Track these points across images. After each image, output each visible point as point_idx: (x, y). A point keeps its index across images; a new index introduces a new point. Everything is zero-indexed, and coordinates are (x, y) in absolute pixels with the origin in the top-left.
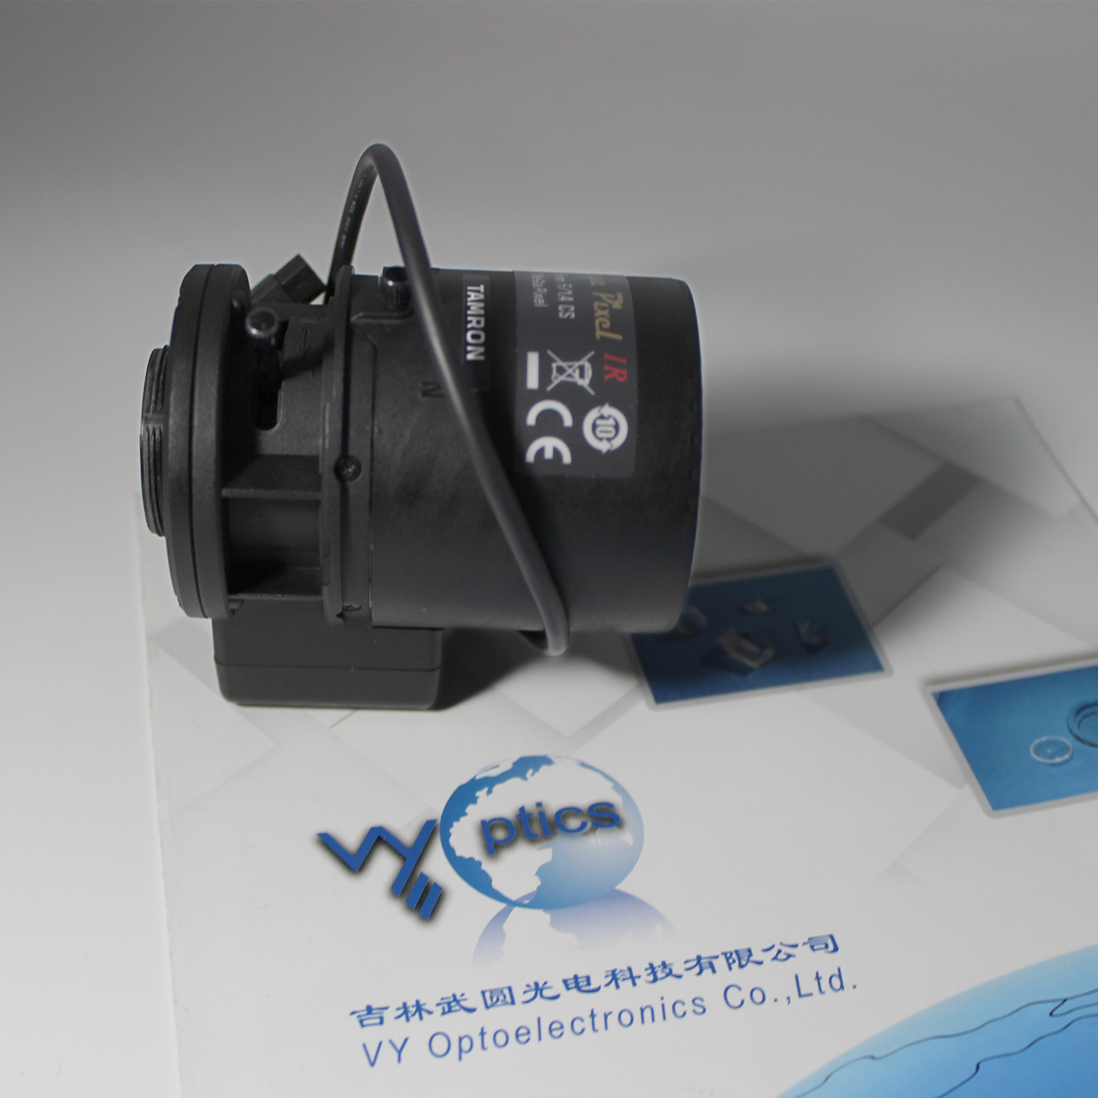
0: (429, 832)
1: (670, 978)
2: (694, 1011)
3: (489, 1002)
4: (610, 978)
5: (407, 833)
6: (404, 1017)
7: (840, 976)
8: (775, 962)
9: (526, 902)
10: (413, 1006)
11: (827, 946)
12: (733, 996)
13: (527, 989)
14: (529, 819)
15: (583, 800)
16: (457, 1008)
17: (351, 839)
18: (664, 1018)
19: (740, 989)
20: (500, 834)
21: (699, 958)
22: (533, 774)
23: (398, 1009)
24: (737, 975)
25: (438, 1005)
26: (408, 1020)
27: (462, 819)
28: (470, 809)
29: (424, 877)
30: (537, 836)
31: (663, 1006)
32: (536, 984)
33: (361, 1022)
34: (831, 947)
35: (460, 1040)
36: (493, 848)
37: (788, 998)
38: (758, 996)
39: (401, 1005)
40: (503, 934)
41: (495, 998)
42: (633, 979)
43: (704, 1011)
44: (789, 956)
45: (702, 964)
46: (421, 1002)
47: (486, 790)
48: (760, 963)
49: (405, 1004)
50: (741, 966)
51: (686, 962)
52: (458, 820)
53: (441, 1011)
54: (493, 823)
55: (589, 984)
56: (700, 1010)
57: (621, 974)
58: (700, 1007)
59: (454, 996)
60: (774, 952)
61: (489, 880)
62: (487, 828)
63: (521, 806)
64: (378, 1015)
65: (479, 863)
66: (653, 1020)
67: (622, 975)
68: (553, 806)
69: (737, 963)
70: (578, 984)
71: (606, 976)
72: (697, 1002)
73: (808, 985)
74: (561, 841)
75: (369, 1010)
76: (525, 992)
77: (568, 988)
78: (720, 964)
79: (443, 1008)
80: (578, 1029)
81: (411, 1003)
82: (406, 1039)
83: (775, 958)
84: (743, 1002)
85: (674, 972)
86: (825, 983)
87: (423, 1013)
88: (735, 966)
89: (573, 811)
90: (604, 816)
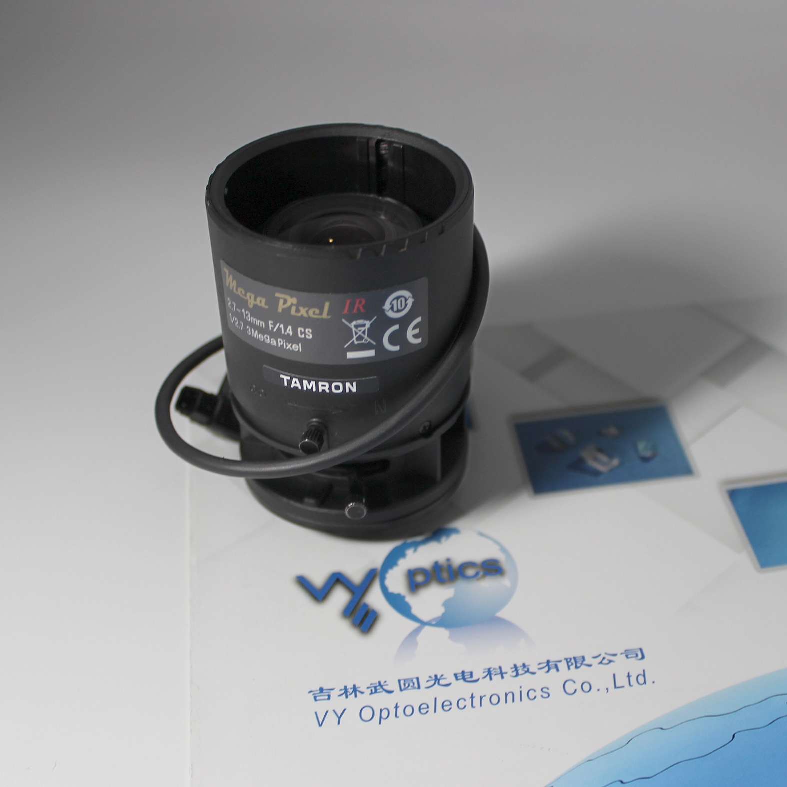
0: (371, 576)
1: (527, 674)
2: (542, 696)
3: (403, 687)
4: (486, 673)
5: (356, 575)
6: (344, 695)
7: (644, 675)
8: (601, 665)
9: (434, 622)
10: (351, 688)
11: (637, 655)
12: (570, 687)
13: (430, 679)
14: (441, 569)
15: (479, 557)
16: (381, 690)
17: (318, 579)
18: (521, 700)
19: (574, 682)
20: (420, 578)
21: (548, 661)
22: (445, 539)
23: (341, 690)
24: (573, 673)
25: (368, 688)
26: (347, 697)
27: (395, 568)
28: (401, 561)
29: (366, 605)
30: (445, 580)
31: (521, 692)
32: (436, 676)
33: (315, 697)
34: (640, 656)
35: (381, 710)
36: (414, 587)
37: (607, 689)
38: (586, 687)
39: (343, 687)
40: (417, 643)
41: (406, 684)
42: (502, 674)
43: (549, 695)
44: (610, 661)
45: (550, 665)
46: (357, 686)
47: (413, 549)
48: (589, 665)
49: (346, 687)
50: (576, 667)
51: (539, 664)
52: (392, 569)
53: (370, 692)
54: (416, 571)
55: (471, 676)
56: (546, 695)
57: (494, 670)
58: (546, 693)
59: (379, 682)
60: (600, 659)
61: (409, 607)
62: (411, 574)
63: (436, 560)
64: (327, 694)
65: (404, 597)
66: (513, 701)
67: (495, 672)
68: (457, 561)
69: (574, 665)
70: (464, 676)
71: (484, 672)
72: (544, 690)
73: (622, 680)
74: (461, 584)
75: (321, 690)
76: (428, 681)
77: (457, 678)
78: (563, 665)
79: (372, 690)
80: (461, 705)
81: (350, 686)
82: (345, 710)
83: (601, 662)
84: (575, 690)
85: (530, 670)
86: (633, 680)
87: (358, 693)
88: (573, 667)
89: (471, 564)
90: (492, 568)
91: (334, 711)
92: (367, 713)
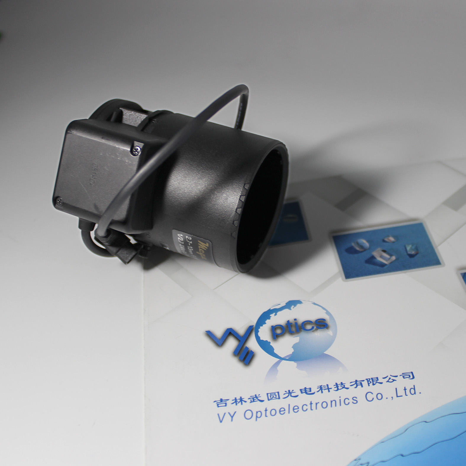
0: (250, 330)
1: (344, 389)
2: (353, 402)
3: (270, 398)
4: (319, 389)
5: (241, 331)
6: (235, 403)
7: (414, 389)
8: (388, 383)
9: (287, 358)
10: (239, 399)
12: (370, 397)
13: (286, 393)
14: (291, 325)
15: (313, 318)
16: (257, 400)
18: (340, 405)
19: (372, 393)
20: (279, 331)
21: (356, 381)
22: (293, 308)
23: (233, 400)
24: (371, 388)
25: (249, 399)
26: (236, 404)
27: (264, 325)
28: (267, 321)
29: (247, 348)
30: (294, 332)
31: (340, 400)
32: (289, 391)
33: (218, 405)
34: (411, 377)
35: (257, 412)
36: (275, 337)
38: (379, 396)
39: (234, 399)
40: (277, 371)
41: (272, 396)
42: (329, 389)
43: (357, 402)
44: (394, 380)
45: (357, 383)
46: (242, 398)
47: (274, 313)
48: (381, 383)
49: (236, 398)
50: (374, 384)
51: (351, 383)
52: (262, 326)
53: (250, 401)
54: (276, 327)
55: (310, 391)
56: (355, 402)
57: (324, 387)
58: (355, 400)
59: (256, 395)
60: (387, 379)
61: (273, 349)
62: (274, 329)
63: (288, 320)
64: (225, 403)
65: (270, 342)
66: (336, 406)
68: (301, 320)
69: (372, 383)
70: (306, 391)
71: (318, 388)
73: (401, 392)
74: (303, 334)
75: (221, 400)
76: (285, 394)
77: (302, 393)
78: (365, 383)
79: (251, 400)
80: (305, 408)
81: (238, 398)
82: (235, 412)
83: (388, 381)
84: (373, 398)
85: (346, 387)
86: (408, 391)
87: (243, 402)
88: (371, 384)
89: (309, 322)
90: (321, 324)
91: (229, 413)
92: (248, 414)
